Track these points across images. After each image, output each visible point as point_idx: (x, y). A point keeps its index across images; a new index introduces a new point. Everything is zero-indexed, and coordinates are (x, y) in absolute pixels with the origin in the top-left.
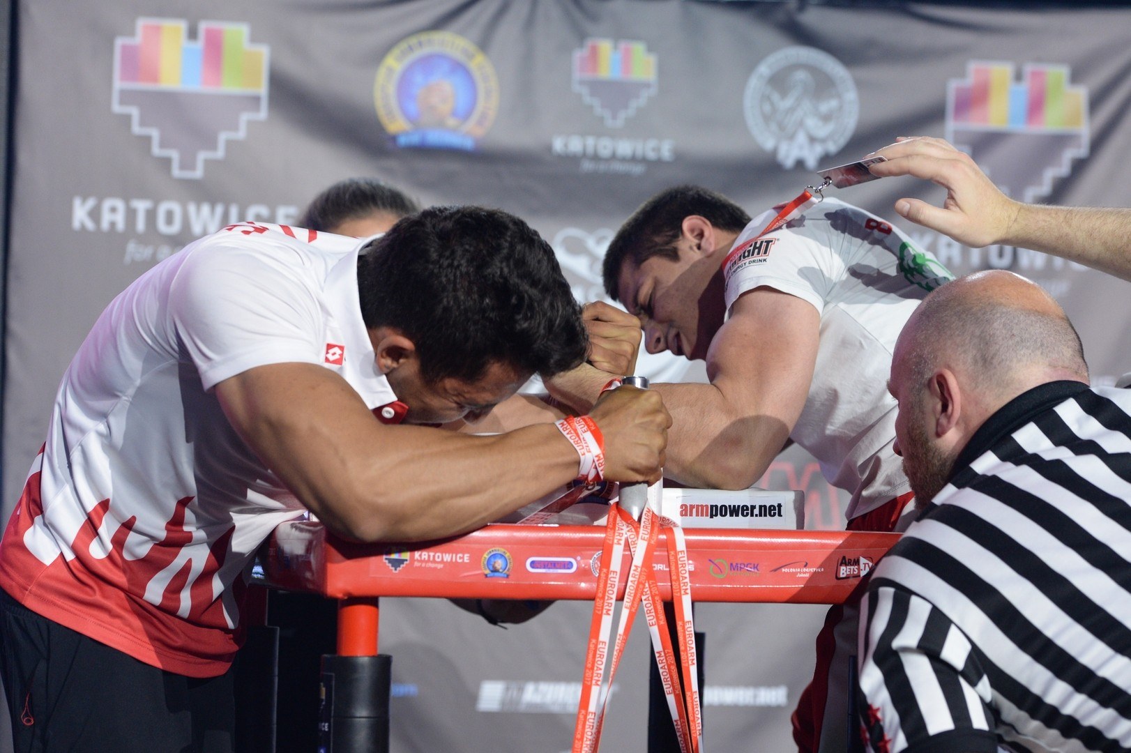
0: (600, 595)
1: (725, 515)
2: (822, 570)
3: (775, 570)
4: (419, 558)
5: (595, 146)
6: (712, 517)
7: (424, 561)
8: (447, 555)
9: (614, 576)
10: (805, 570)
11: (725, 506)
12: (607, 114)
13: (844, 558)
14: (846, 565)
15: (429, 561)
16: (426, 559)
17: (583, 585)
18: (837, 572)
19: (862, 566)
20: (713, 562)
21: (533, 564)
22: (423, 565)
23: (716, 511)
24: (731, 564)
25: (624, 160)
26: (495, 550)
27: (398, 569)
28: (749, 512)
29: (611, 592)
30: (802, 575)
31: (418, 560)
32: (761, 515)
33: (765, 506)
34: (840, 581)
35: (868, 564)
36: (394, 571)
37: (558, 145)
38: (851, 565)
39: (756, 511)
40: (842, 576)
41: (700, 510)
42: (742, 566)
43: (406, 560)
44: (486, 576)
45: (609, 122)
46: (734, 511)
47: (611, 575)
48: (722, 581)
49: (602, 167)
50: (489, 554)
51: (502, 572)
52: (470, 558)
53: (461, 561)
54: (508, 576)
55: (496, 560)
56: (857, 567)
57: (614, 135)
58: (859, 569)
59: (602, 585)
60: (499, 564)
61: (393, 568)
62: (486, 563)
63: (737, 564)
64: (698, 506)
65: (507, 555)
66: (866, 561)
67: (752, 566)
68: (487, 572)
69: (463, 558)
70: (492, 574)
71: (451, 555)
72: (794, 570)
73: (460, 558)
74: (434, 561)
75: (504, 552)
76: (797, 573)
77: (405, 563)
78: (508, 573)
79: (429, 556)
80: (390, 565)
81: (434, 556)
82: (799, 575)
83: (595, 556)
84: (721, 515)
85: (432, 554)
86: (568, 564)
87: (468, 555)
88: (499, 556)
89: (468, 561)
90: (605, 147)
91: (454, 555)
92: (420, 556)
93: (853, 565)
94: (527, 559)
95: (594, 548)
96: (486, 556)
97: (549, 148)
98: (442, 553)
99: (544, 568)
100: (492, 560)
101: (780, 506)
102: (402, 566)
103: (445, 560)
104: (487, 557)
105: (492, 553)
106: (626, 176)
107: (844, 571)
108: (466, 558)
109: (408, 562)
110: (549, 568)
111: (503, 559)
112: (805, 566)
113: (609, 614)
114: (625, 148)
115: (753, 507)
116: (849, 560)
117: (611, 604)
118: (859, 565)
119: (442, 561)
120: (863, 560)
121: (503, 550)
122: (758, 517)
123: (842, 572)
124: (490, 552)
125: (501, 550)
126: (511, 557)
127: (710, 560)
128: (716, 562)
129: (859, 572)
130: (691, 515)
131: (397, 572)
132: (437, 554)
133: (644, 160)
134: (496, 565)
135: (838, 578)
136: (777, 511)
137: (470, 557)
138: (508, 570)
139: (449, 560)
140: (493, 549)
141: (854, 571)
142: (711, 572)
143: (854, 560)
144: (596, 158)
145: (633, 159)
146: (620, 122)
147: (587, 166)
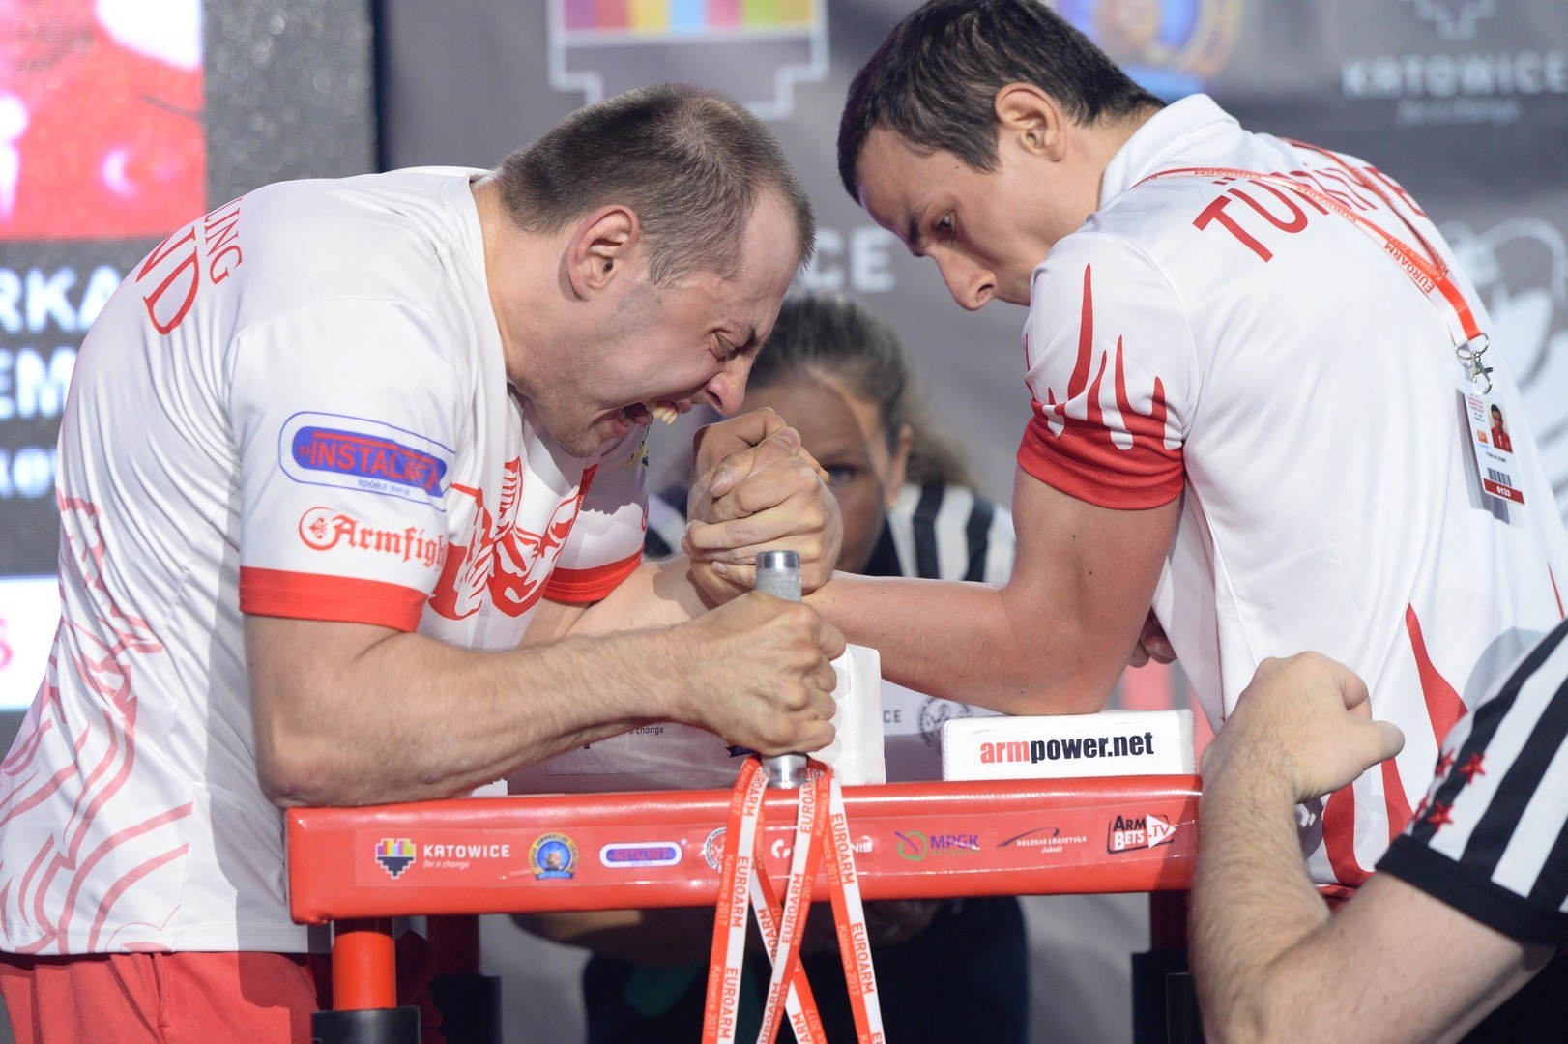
0: (724, 896)
1: (1058, 756)
2: (1084, 839)
3: (1006, 844)
4: (431, 855)
5: (1424, 77)
6: (1035, 760)
7: (439, 859)
8: (475, 848)
9: (745, 865)
10: (1055, 841)
11: (1056, 743)
12: (1441, 16)
13: (1119, 818)
14: (1123, 829)
15: (446, 858)
16: (442, 855)
17: (695, 884)
18: (1109, 840)
19: (1150, 830)
20: (902, 837)
21: (611, 856)
22: (438, 865)
23: (1040, 751)
24: (933, 838)
25: (1478, 97)
26: (550, 837)
27: (399, 873)
28: (1098, 749)
29: (741, 891)
30: (1051, 850)
31: (428, 858)
32: (1117, 753)
33: (1124, 739)
34: (1114, 855)
35: (1161, 826)
36: (393, 877)
37: (1355, 79)
38: (1132, 829)
39: (1109, 747)
40: (1117, 847)
41: (1015, 751)
42: (951, 841)
43: (411, 859)
44: (537, 877)
45: (1448, 29)
46: (1072, 749)
47: (740, 864)
48: (919, 866)
49: (1439, 113)
50: (540, 842)
51: (562, 870)
52: (511, 850)
53: (496, 855)
54: (572, 875)
55: (552, 852)
56: (1142, 832)
57: (1457, 50)
58: (1146, 835)
59: (726, 881)
60: (557, 857)
61: (392, 873)
62: (536, 856)
63: (942, 837)
64: (1010, 745)
65: (569, 843)
66: (1156, 822)
67: (967, 839)
68: (539, 870)
69: (499, 851)
70: (547, 874)
71: (480, 847)
72: (1037, 842)
73: (495, 851)
74: (454, 859)
75: (564, 839)
76: (1041, 847)
77: (410, 863)
78: (572, 871)
79: (446, 851)
80: (386, 867)
81: (454, 851)
82: (1045, 850)
83: (711, 837)
84: (1051, 757)
85: (450, 848)
86: (667, 852)
87: (507, 846)
88: (557, 846)
89: (507, 856)
90: (1441, 75)
91: (485, 848)
92: (433, 851)
93: (1136, 829)
94: (601, 849)
95: (707, 824)
96: (536, 846)
97: (1338, 85)
98: (466, 845)
99: (630, 860)
100: (546, 852)
101: (1148, 737)
102: (404, 868)
103: (471, 855)
104: (538, 848)
105: (546, 842)
106: (1486, 127)
107: (1121, 840)
108: (505, 851)
109: (414, 862)
110: (638, 860)
111: (563, 850)
112: (1056, 834)
113: (739, 925)
114: (1478, 74)
115: (1103, 741)
116: (1128, 821)
117: (743, 909)
118: (1145, 827)
119: (467, 858)
120: (1151, 821)
121: (562, 835)
122: (1113, 757)
123: (1117, 841)
124: (542, 840)
125: (559, 837)
126: (575, 846)
127: (897, 834)
128: (908, 835)
129: (1146, 840)
130: (1000, 759)
131: (397, 877)
132: (458, 848)
133: (1518, 95)
134: (553, 860)
135: (1111, 852)
136: (1144, 746)
137: (509, 848)
138: (572, 867)
139: (478, 855)
140: (547, 835)
141: (1137, 838)
142: (900, 852)
143: (1137, 820)
144: (1426, 97)
145: (1497, 94)
146: (1466, 28)
147: (1412, 113)
